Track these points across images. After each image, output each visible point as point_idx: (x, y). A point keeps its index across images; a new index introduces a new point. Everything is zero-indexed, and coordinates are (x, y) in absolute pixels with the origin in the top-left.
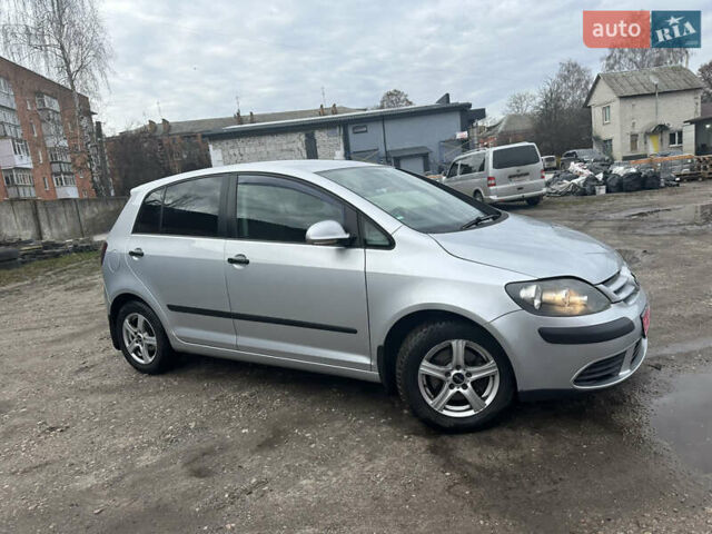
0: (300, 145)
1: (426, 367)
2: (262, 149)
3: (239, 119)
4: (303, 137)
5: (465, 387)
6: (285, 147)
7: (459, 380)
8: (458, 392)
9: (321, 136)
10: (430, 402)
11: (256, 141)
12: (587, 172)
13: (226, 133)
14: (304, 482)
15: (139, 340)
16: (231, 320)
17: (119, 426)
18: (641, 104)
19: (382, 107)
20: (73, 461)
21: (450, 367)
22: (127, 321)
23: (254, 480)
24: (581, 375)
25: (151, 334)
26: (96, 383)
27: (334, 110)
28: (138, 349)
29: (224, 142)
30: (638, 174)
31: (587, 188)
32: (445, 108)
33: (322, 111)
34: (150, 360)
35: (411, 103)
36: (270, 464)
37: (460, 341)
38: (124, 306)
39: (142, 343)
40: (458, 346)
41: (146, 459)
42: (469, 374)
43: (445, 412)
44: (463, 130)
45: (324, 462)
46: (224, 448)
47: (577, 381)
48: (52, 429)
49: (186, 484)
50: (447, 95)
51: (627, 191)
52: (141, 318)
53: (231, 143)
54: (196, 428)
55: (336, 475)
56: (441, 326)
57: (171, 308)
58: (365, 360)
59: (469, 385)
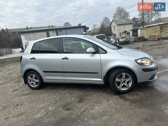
0: (45, 35)
1: (117, 80)
2: (35, 36)
3: (27, 28)
4: (46, 33)
5: (125, 83)
6: (41, 35)
7: (124, 82)
8: (124, 85)
9: (51, 33)
10: (118, 87)
11: (33, 34)
12: (115, 41)
13: (25, 32)
14: (96, 108)
15: (33, 81)
16: (63, 73)
17: (37, 102)
18: (122, 27)
19: (64, 26)
20: (30, 112)
21: (122, 79)
22: (29, 76)
23: (84, 109)
24: (150, 78)
25: (37, 79)
26: (22, 93)
27: (52, 26)
28: (33, 83)
29: (25, 34)
30: (125, 41)
31: (115, 44)
32: (80, 27)
33: (49, 27)
34: (37, 86)
35: (71, 25)
36: (85, 105)
37: (124, 73)
38: (28, 73)
39: (34, 81)
40: (124, 74)
41: (51, 108)
42: (126, 80)
43: (121, 89)
44: (84, 32)
45: (97, 103)
46: (70, 103)
47: (149, 80)
48: (17, 105)
49: (66, 112)
50: (80, 24)
51: (123, 44)
52: (34, 75)
53: (27, 34)
54: (59, 100)
55: (103, 105)
56: (120, 70)
57: (44, 72)
58: (100, 80)
59: (126, 83)
